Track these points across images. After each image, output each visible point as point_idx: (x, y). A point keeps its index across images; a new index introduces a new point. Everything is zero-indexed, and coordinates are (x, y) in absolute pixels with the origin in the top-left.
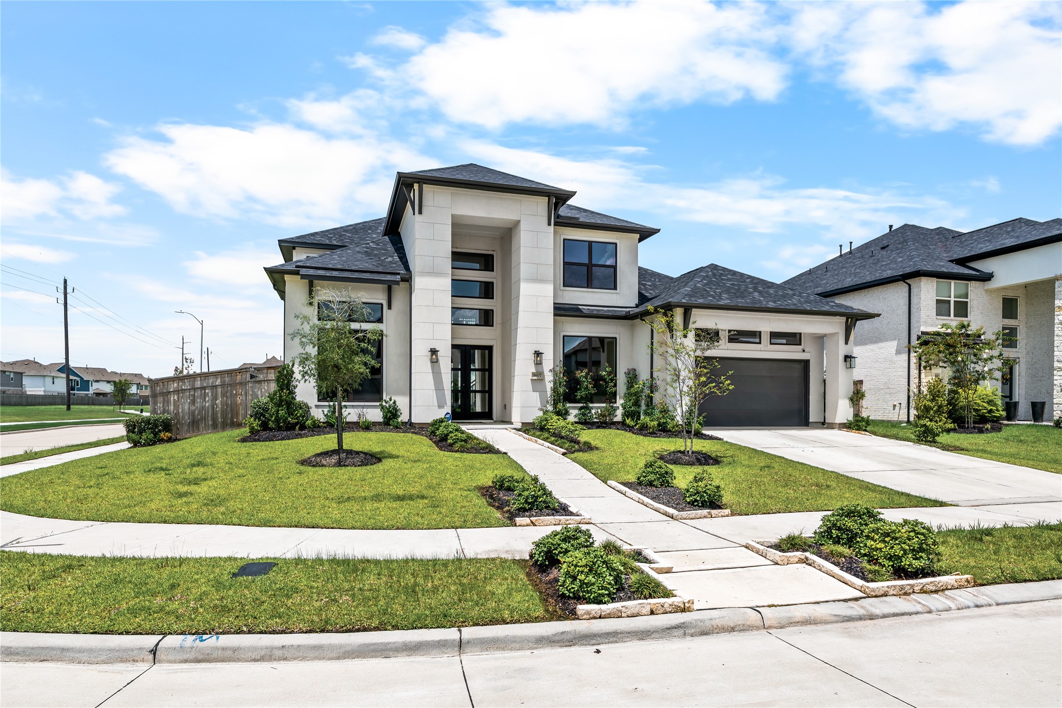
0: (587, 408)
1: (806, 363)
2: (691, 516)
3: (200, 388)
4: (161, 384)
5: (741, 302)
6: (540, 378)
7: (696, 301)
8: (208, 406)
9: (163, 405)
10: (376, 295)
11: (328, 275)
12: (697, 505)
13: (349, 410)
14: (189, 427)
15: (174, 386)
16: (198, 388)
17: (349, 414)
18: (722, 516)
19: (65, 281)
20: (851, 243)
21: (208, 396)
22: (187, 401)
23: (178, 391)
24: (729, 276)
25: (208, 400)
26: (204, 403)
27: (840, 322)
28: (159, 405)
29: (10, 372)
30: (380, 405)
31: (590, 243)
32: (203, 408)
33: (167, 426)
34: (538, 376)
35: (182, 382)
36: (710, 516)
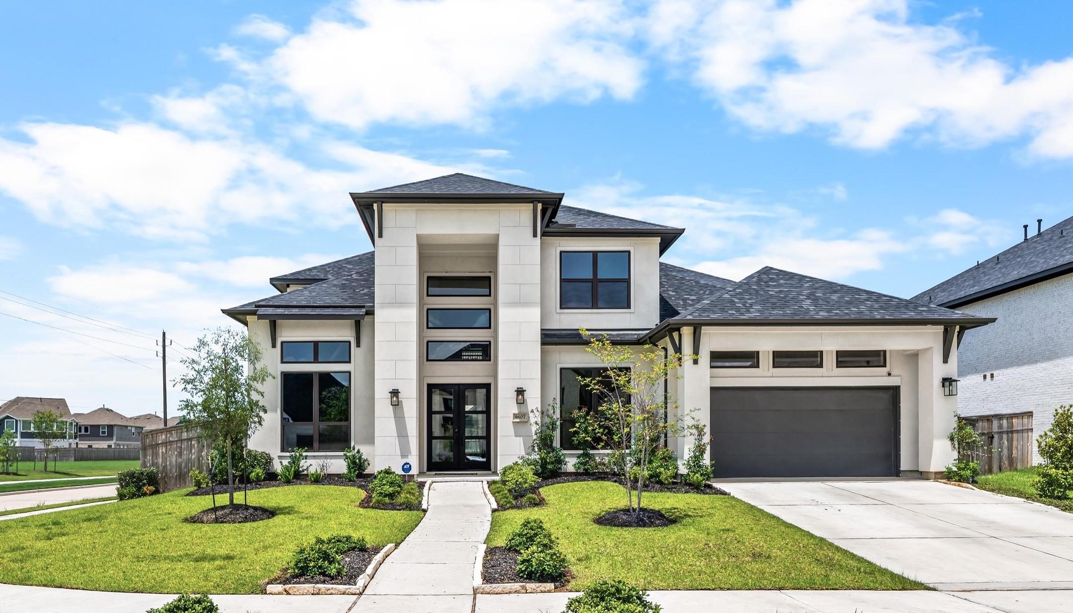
0: (586, 455)
1: (895, 391)
2: (496, 590)
3: (187, 439)
4: (151, 436)
5: (777, 314)
6: (523, 420)
7: (708, 316)
8: (195, 458)
9: (152, 458)
10: (341, 332)
11: (286, 313)
12: (522, 577)
13: (309, 462)
14: (176, 481)
15: (162, 438)
16: (184, 440)
17: (311, 465)
18: (542, 592)
19: (164, 334)
20: (1040, 221)
21: (194, 448)
22: (174, 453)
23: (166, 443)
24: (782, 281)
25: (195, 452)
26: (190, 455)
27: (935, 333)
28: (148, 458)
29: (132, 427)
30: (345, 455)
31: (595, 254)
32: (189, 460)
33: (152, 479)
34: (521, 418)
35: (169, 434)
36: (524, 591)
